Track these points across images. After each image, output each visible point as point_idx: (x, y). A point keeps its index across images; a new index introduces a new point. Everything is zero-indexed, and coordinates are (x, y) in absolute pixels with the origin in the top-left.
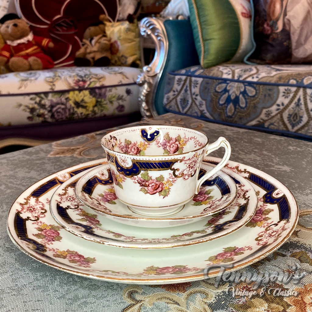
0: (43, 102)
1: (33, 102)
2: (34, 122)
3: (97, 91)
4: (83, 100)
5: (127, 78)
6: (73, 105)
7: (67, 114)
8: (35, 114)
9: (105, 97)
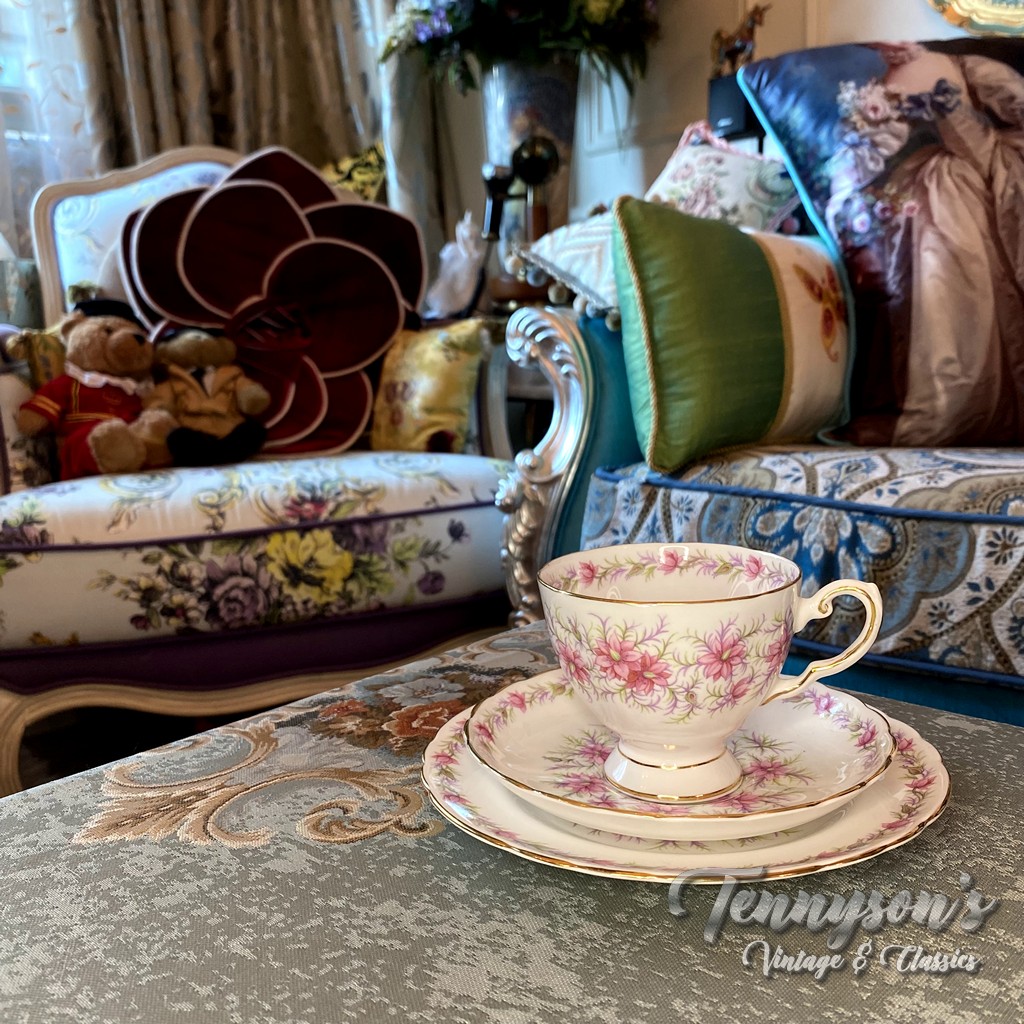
0: (183, 569)
1: (152, 569)
2: (151, 632)
3: (358, 530)
4: (312, 559)
5: (454, 489)
6: (279, 576)
7: (261, 606)
8: (155, 609)
9: (384, 549)
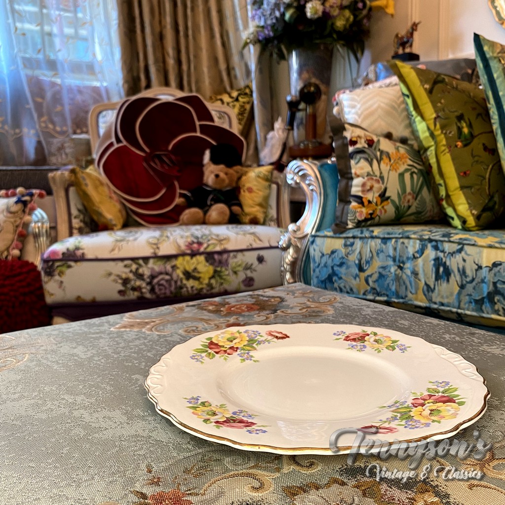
0: (141, 271)
1: (127, 270)
2: (126, 298)
3: (216, 257)
4: (195, 269)
5: (260, 240)
6: (181, 275)
7: (173, 288)
8: (129, 288)
9: (227, 265)
